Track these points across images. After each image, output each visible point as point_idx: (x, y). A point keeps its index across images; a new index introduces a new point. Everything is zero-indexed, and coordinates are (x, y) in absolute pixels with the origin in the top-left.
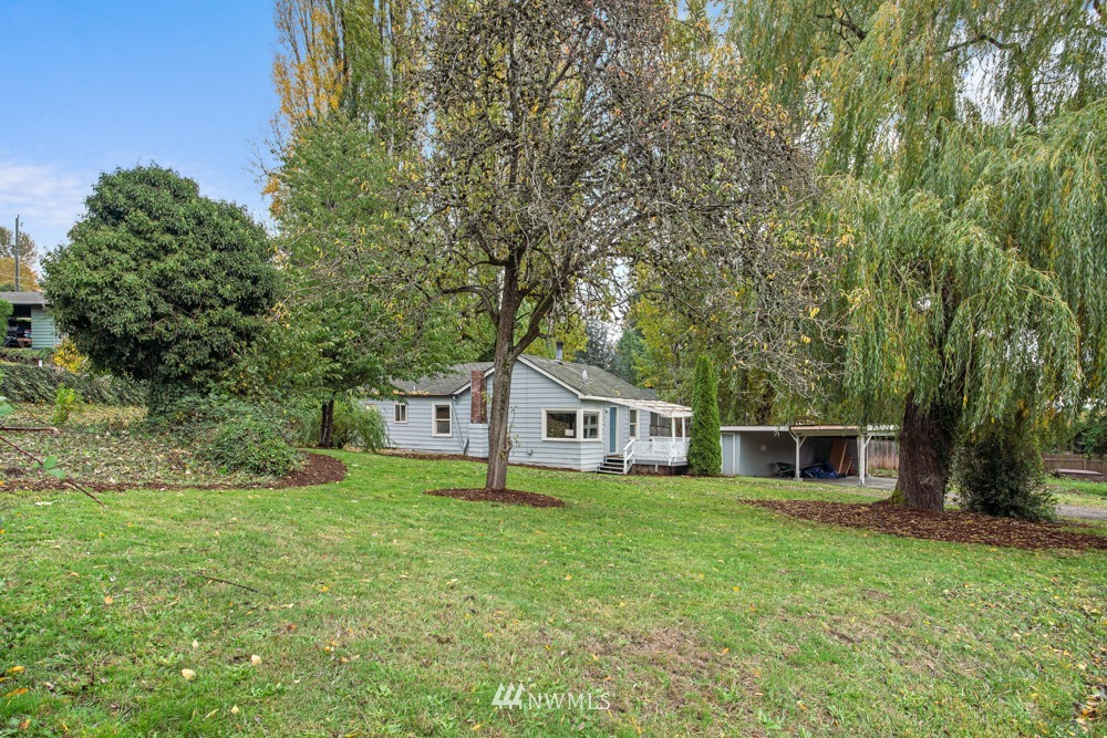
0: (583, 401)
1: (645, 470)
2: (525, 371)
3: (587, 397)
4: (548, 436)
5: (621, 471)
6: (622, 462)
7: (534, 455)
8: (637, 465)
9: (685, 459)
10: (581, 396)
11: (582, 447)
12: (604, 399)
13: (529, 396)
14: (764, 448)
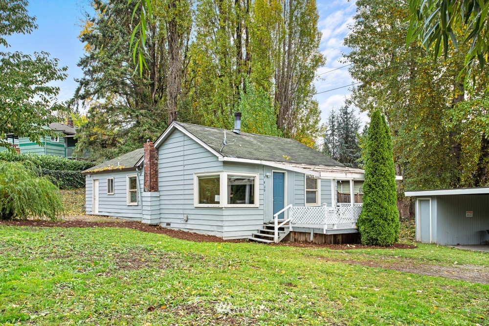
0: (225, 163)
1: (302, 238)
2: (182, 139)
3: (226, 159)
4: (200, 202)
5: (272, 239)
6: (273, 228)
7: (189, 222)
8: (295, 233)
9: (354, 226)
10: (221, 158)
11: (225, 213)
12: (258, 162)
13: (186, 162)
14: (469, 214)
